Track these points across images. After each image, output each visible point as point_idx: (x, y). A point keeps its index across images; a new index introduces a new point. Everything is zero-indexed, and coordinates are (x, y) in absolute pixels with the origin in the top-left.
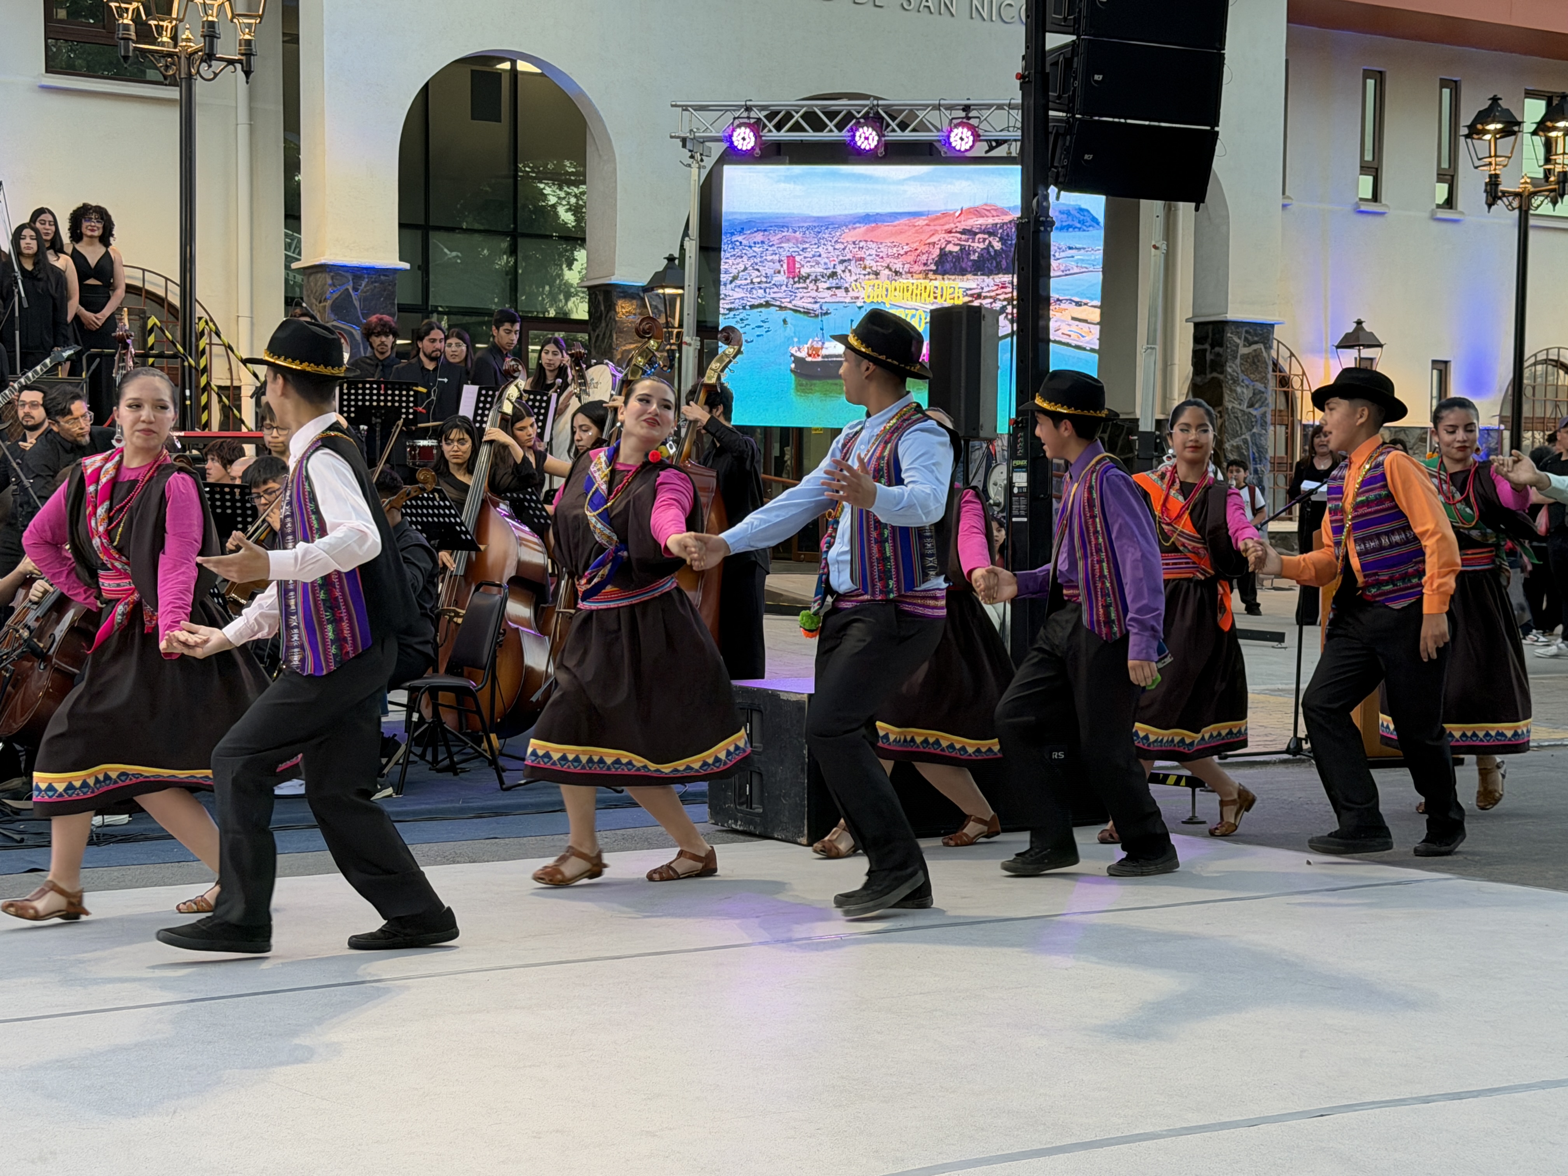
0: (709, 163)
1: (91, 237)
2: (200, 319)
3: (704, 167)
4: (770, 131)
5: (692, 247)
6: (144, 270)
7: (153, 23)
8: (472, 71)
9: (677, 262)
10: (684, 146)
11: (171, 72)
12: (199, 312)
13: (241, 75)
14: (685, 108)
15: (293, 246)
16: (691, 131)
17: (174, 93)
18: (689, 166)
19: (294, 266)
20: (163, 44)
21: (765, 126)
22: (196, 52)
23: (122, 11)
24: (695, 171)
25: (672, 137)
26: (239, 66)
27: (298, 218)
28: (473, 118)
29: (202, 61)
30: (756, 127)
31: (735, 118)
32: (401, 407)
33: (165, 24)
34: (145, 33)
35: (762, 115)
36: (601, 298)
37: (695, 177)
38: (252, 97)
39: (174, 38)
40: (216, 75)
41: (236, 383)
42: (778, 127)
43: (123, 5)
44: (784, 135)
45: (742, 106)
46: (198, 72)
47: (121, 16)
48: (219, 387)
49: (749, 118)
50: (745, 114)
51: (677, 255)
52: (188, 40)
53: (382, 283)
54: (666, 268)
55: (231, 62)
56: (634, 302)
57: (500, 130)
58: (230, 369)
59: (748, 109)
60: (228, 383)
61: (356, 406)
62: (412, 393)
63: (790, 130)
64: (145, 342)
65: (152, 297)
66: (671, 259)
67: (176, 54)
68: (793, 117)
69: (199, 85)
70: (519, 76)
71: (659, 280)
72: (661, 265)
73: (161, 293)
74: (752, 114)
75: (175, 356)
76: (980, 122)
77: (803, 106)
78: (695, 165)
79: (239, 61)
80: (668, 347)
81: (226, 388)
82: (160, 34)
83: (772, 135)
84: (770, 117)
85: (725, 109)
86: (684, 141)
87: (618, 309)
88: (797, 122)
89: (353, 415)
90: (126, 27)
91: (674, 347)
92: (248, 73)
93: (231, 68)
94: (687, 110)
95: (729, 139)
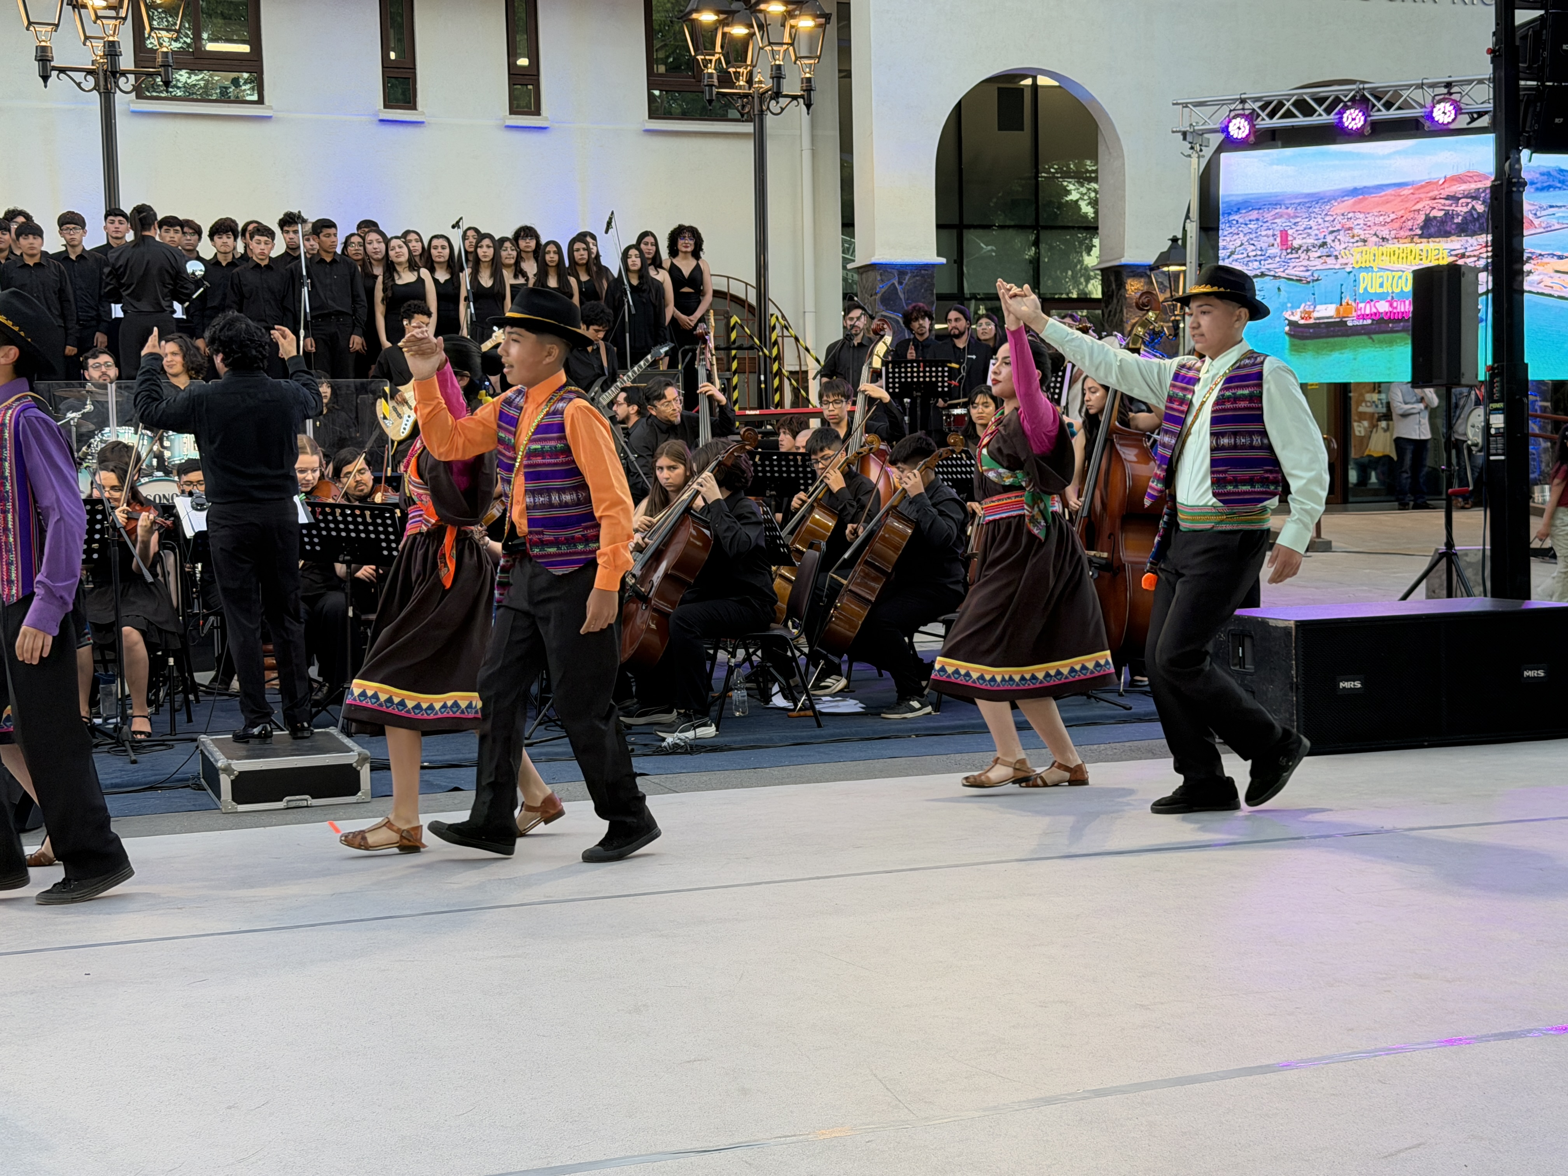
0: (1208, 152)
1: (686, 252)
2: (772, 315)
3: (1203, 156)
4: (1263, 119)
5: (1193, 228)
6: (728, 278)
7: (732, 70)
8: (999, 88)
9: (1180, 242)
10: (1185, 139)
11: (747, 110)
12: (772, 310)
13: (804, 108)
14: (1185, 105)
15: (848, 249)
16: (1191, 125)
17: (749, 128)
18: (1189, 156)
19: (850, 266)
20: (740, 87)
21: (1258, 115)
22: (767, 92)
23: (707, 62)
24: (1194, 160)
25: (1173, 132)
26: (801, 101)
27: (852, 225)
28: (1000, 129)
29: (771, 99)
30: (1251, 117)
31: (1231, 111)
32: (937, 381)
33: (741, 70)
34: (726, 79)
35: (1256, 106)
36: (1112, 278)
37: (1195, 166)
38: (813, 125)
39: (750, 81)
40: (782, 109)
41: (804, 368)
42: (1271, 115)
43: (707, 57)
44: (1277, 122)
45: (1236, 100)
46: (768, 108)
47: (706, 66)
48: (791, 372)
49: (1243, 109)
50: (1240, 106)
51: (1180, 236)
52: (760, 82)
53: (923, 276)
54: (1171, 248)
55: (794, 98)
56: (1142, 280)
57: (1023, 138)
58: (799, 356)
59: (1243, 101)
60: (797, 368)
61: (900, 382)
62: (946, 369)
63: (1282, 117)
64: (729, 337)
65: (735, 299)
66: (1174, 240)
67: (750, 94)
68: (1284, 105)
69: (769, 119)
70: (1039, 90)
71: (1164, 259)
72: (1166, 245)
73: (743, 296)
74: (1247, 106)
75: (751, 348)
76: (1462, 97)
77: (1293, 95)
78: (1195, 155)
79: (802, 96)
80: (1173, 318)
81: (796, 373)
82: (738, 79)
83: (1265, 122)
84: (1263, 108)
85: (1222, 103)
86: (1184, 134)
87: (1128, 287)
88: (1288, 110)
89: (897, 390)
90: (710, 75)
91: (1178, 318)
92: (808, 106)
93: (795, 102)
94: (1187, 107)
95: (1225, 130)
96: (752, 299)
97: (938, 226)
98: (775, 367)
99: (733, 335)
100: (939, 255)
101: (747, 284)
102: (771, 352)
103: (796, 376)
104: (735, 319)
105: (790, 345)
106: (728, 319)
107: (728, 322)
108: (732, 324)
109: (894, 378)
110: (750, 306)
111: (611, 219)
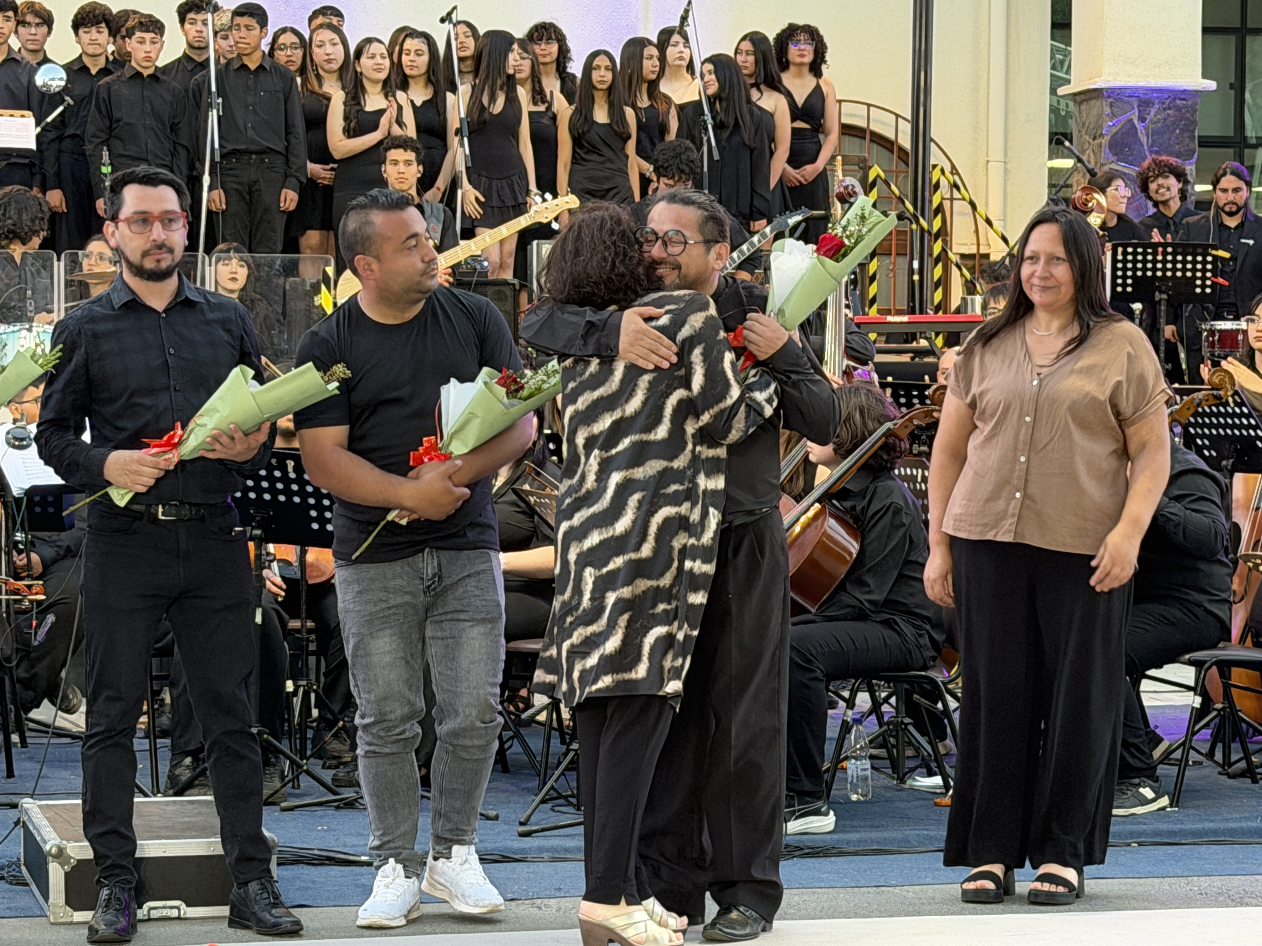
1: (800, 65)
2: (934, 166)
6: (869, 105)
12: (935, 157)
15: (1061, 64)
19: (1062, 91)
27: (1067, 25)
48: (963, 256)
53: (1179, 109)
58: (977, 231)
60: (973, 250)
61: (1134, 277)
62: (1209, 259)
65: (879, 139)
73: (891, 135)
81: (972, 257)
89: (1129, 289)
96: (905, 142)
97: (1206, 30)
98: (937, 248)
99: (873, 197)
100: (1205, 76)
101: (897, 116)
102: (930, 224)
103: (970, 263)
104: (876, 170)
105: (962, 214)
106: (866, 169)
107: (866, 176)
108: (871, 179)
109: (1125, 269)
110: (901, 149)
111: (687, 11)
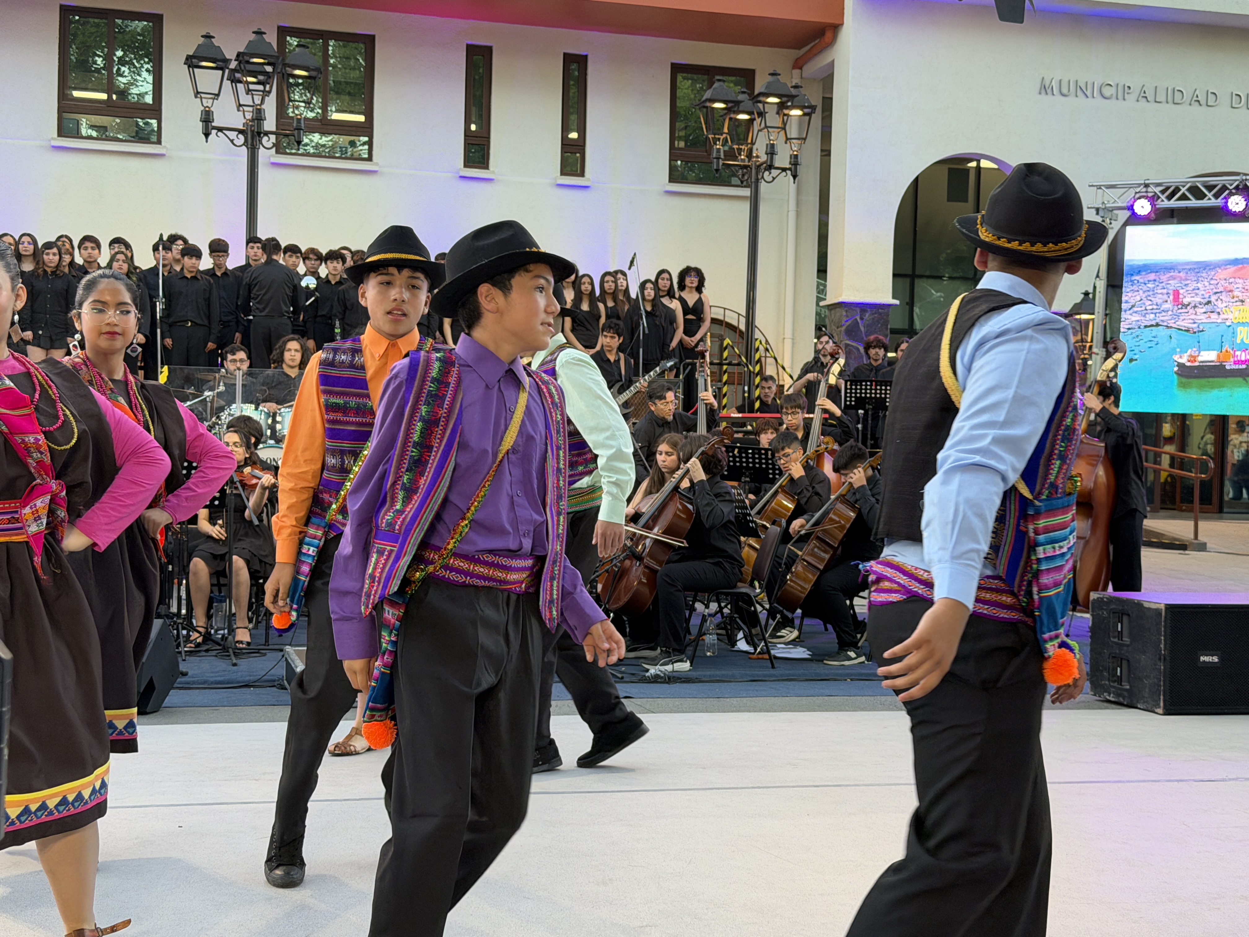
0: (1117, 225)
1: (691, 287)
2: (757, 339)
4: (1163, 201)
5: (1101, 285)
6: (725, 309)
7: (735, 147)
8: (949, 169)
9: (1091, 296)
10: (1097, 214)
11: (746, 178)
12: (757, 335)
13: (791, 178)
14: (1099, 187)
15: (821, 291)
16: (1103, 203)
17: (746, 192)
19: (822, 304)
20: (742, 160)
21: (1159, 197)
22: (762, 164)
23: (716, 140)
26: (789, 172)
27: (825, 271)
28: (949, 200)
29: (766, 170)
30: (1153, 199)
31: (1136, 193)
33: (743, 147)
34: (730, 154)
35: (1158, 190)
38: (798, 192)
39: (749, 156)
40: (774, 179)
42: (1170, 198)
43: (717, 136)
44: (1174, 203)
45: (1140, 185)
46: (763, 177)
47: (715, 143)
49: (1147, 192)
50: (1144, 190)
51: (1090, 291)
52: (758, 157)
53: (880, 314)
54: (1083, 300)
55: (784, 170)
57: (967, 208)
59: (1147, 186)
61: (856, 397)
63: (1178, 200)
64: (722, 355)
65: (729, 326)
66: (1086, 294)
67: (749, 166)
68: (1180, 190)
69: (763, 186)
70: (982, 171)
71: (1077, 309)
72: (1079, 298)
73: (735, 323)
74: (1149, 190)
75: (739, 364)
77: (1188, 182)
79: (790, 169)
80: (1082, 356)
82: (740, 155)
83: (1164, 203)
84: (1163, 192)
85: (1130, 186)
86: (1098, 210)
88: (1184, 194)
89: (853, 403)
90: (718, 150)
91: (1087, 356)
92: (795, 176)
93: (784, 174)
94: (1101, 188)
95: (1131, 208)
96: (742, 327)
97: (895, 275)
99: (725, 354)
100: (894, 297)
101: (739, 314)
102: (754, 369)
104: (727, 341)
105: (770, 364)
106: (722, 340)
107: (722, 344)
108: (725, 345)
109: (851, 393)
110: (741, 331)
111: (633, 259)
